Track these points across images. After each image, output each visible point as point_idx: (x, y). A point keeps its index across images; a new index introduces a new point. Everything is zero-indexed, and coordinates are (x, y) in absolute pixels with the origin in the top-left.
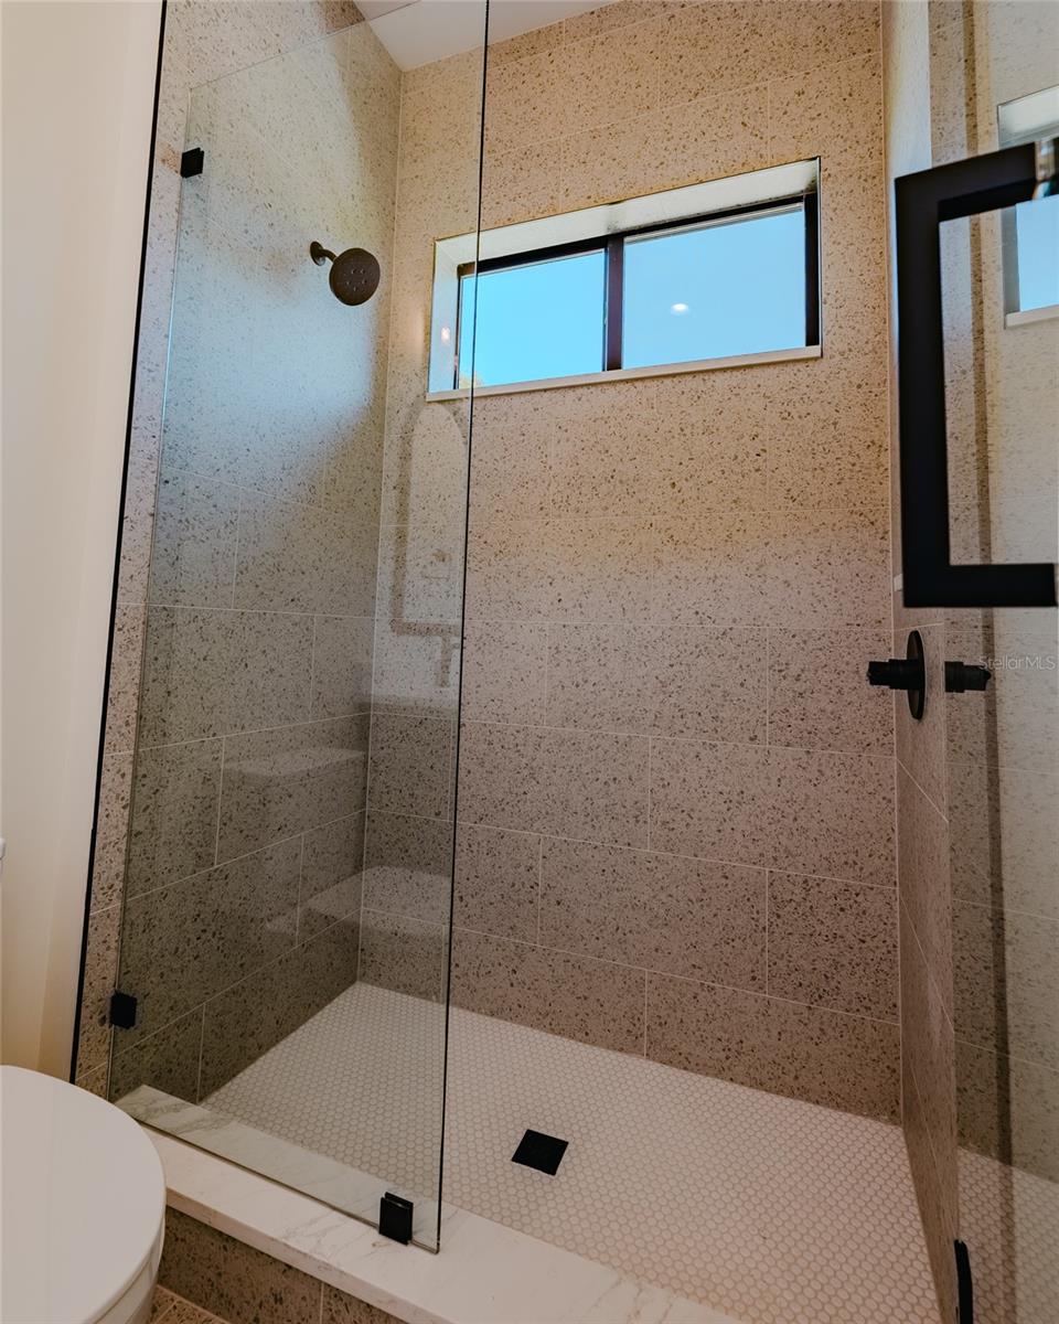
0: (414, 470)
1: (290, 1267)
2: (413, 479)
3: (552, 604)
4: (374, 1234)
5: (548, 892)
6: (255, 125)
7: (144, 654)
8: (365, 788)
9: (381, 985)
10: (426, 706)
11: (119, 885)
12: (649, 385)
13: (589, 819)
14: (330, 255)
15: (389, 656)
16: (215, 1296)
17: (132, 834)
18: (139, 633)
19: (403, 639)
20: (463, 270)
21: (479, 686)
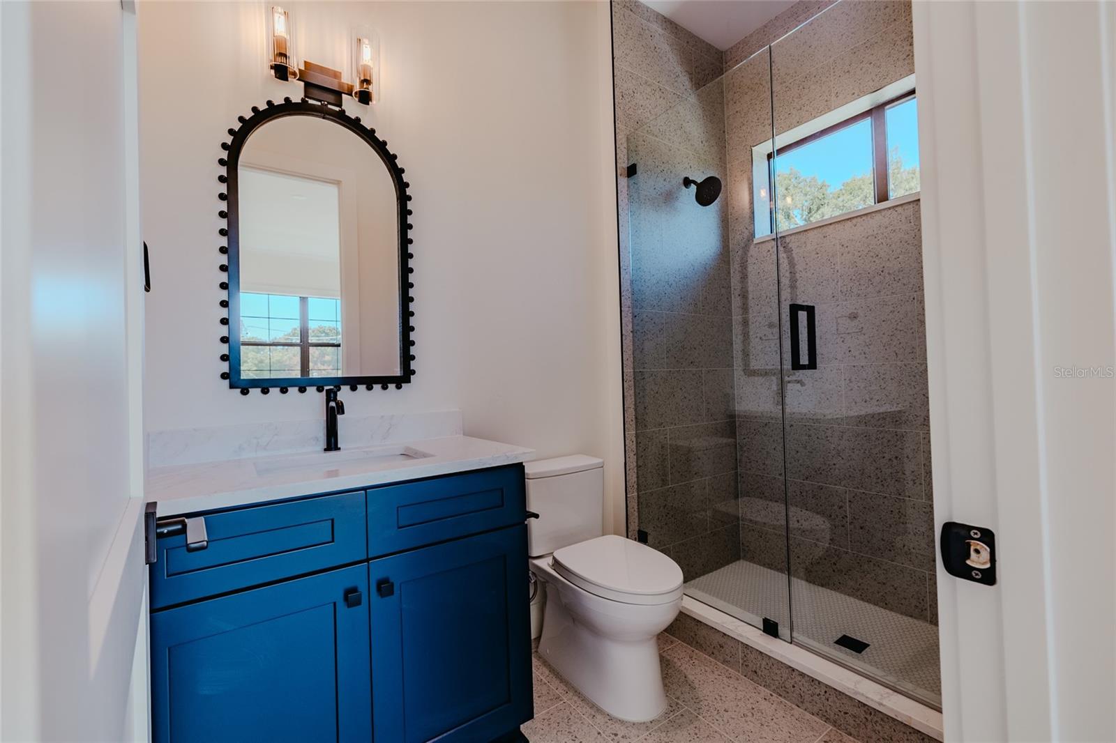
0: (750, 283)
1: (725, 634)
2: (750, 289)
3: (845, 353)
4: (761, 632)
5: (854, 521)
6: (653, 135)
7: (635, 392)
8: (736, 460)
9: (755, 563)
10: (769, 415)
11: (636, 487)
12: (906, 208)
13: (879, 481)
14: (694, 182)
15: (744, 389)
16: (694, 643)
17: (638, 467)
18: (632, 382)
19: (752, 378)
20: (770, 156)
21: (800, 404)
